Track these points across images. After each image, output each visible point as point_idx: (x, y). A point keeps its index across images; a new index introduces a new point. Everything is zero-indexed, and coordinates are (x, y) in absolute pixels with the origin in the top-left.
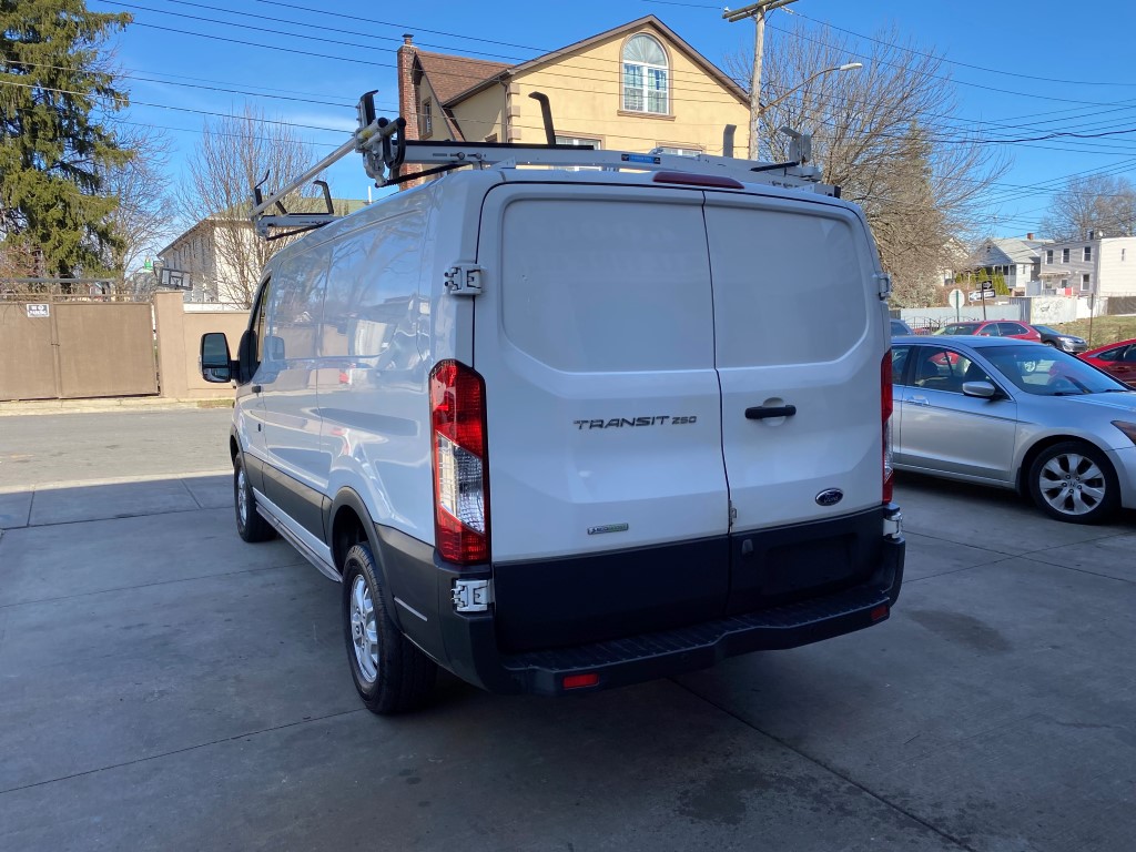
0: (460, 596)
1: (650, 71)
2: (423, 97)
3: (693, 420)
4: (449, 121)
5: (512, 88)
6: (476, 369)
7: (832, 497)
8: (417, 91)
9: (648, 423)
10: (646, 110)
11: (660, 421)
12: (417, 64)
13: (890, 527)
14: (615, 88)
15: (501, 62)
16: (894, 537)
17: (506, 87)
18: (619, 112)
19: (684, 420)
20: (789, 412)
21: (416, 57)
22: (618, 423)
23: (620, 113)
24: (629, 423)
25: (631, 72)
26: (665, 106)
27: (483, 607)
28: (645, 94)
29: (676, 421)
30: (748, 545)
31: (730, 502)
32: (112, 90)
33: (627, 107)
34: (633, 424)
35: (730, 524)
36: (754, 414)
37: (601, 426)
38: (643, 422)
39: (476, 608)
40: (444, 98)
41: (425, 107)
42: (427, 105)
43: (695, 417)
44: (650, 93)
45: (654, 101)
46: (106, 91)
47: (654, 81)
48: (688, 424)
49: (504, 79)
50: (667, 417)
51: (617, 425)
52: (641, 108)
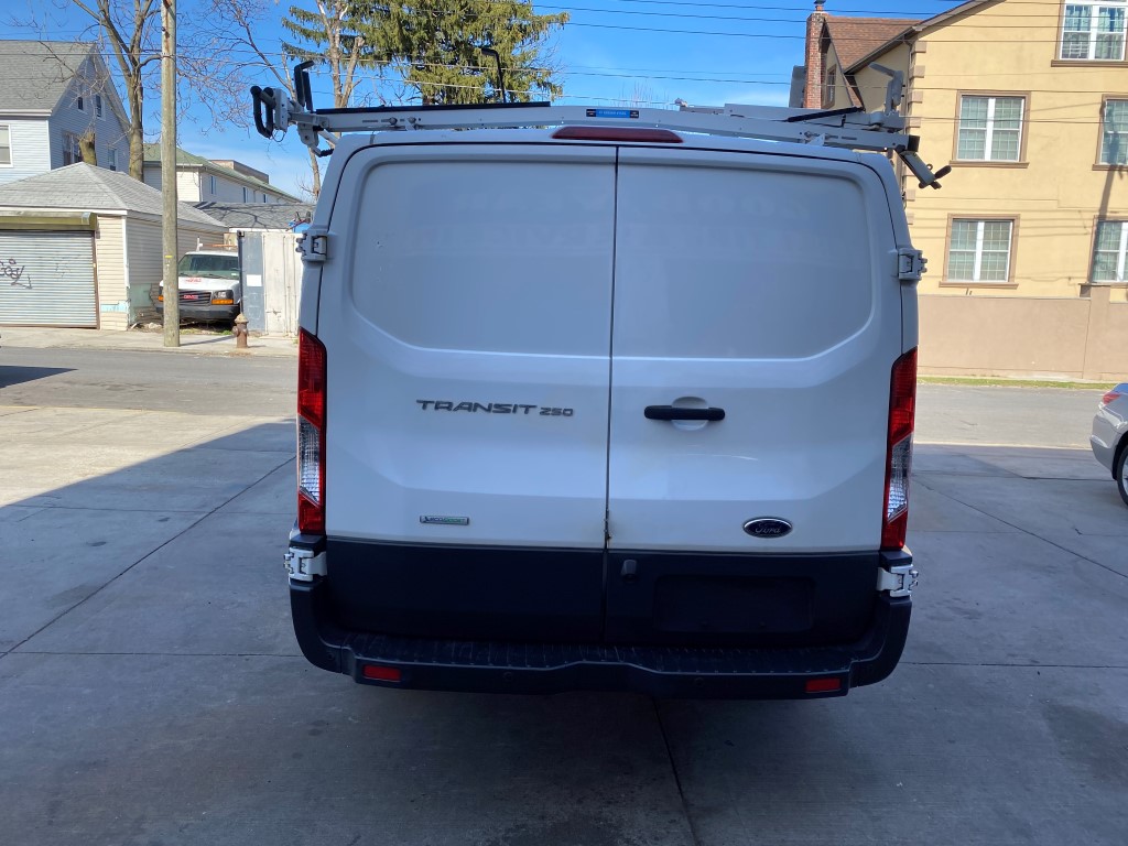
0: (290, 563)
1: (1102, 10)
2: (829, 66)
3: (568, 413)
4: (850, 89)
5: (918, 46)
6: (320, 337)
7: (773, 528)
8: (823, 59)
9: (508, 411)
10: (1091, 57)
11: (524, 409)
12: (825, 31)
13: (889, 581)
14: (1051, 34)
15: (907, 18)
16: (892, 594)
17: (911, 46)
18: (1053, 62)
19: (557, 412)
20: (716, 415)
21: (825, 24)
22: (472, 407)
23: (1055, 64)
24: (484, 409)
25: (1076, 13)
26: (1119, 50)
27: (307, 577)
28: (1093, 37)
29: (545, 412)
30: (628, 567)
31: (607, 513)
32: (550, 84)
33: (1065, 56)
34: (489, 410)
35: (607, 538)
36: (654, 413)
37: (449, 408)
38: (502, 409)
39: (300, 577)
40: (846, 64)
41: (828, 75)
42: (832, 73)
43: (571, 410)
44: (1099, 36)
45: (1105, 45)
46: (545, 84)
47: (1108, 21)
48: (561, 417)
49: (910, 36)
50: (534, 407)
51: (469, 409)
52: (1084, 56)
